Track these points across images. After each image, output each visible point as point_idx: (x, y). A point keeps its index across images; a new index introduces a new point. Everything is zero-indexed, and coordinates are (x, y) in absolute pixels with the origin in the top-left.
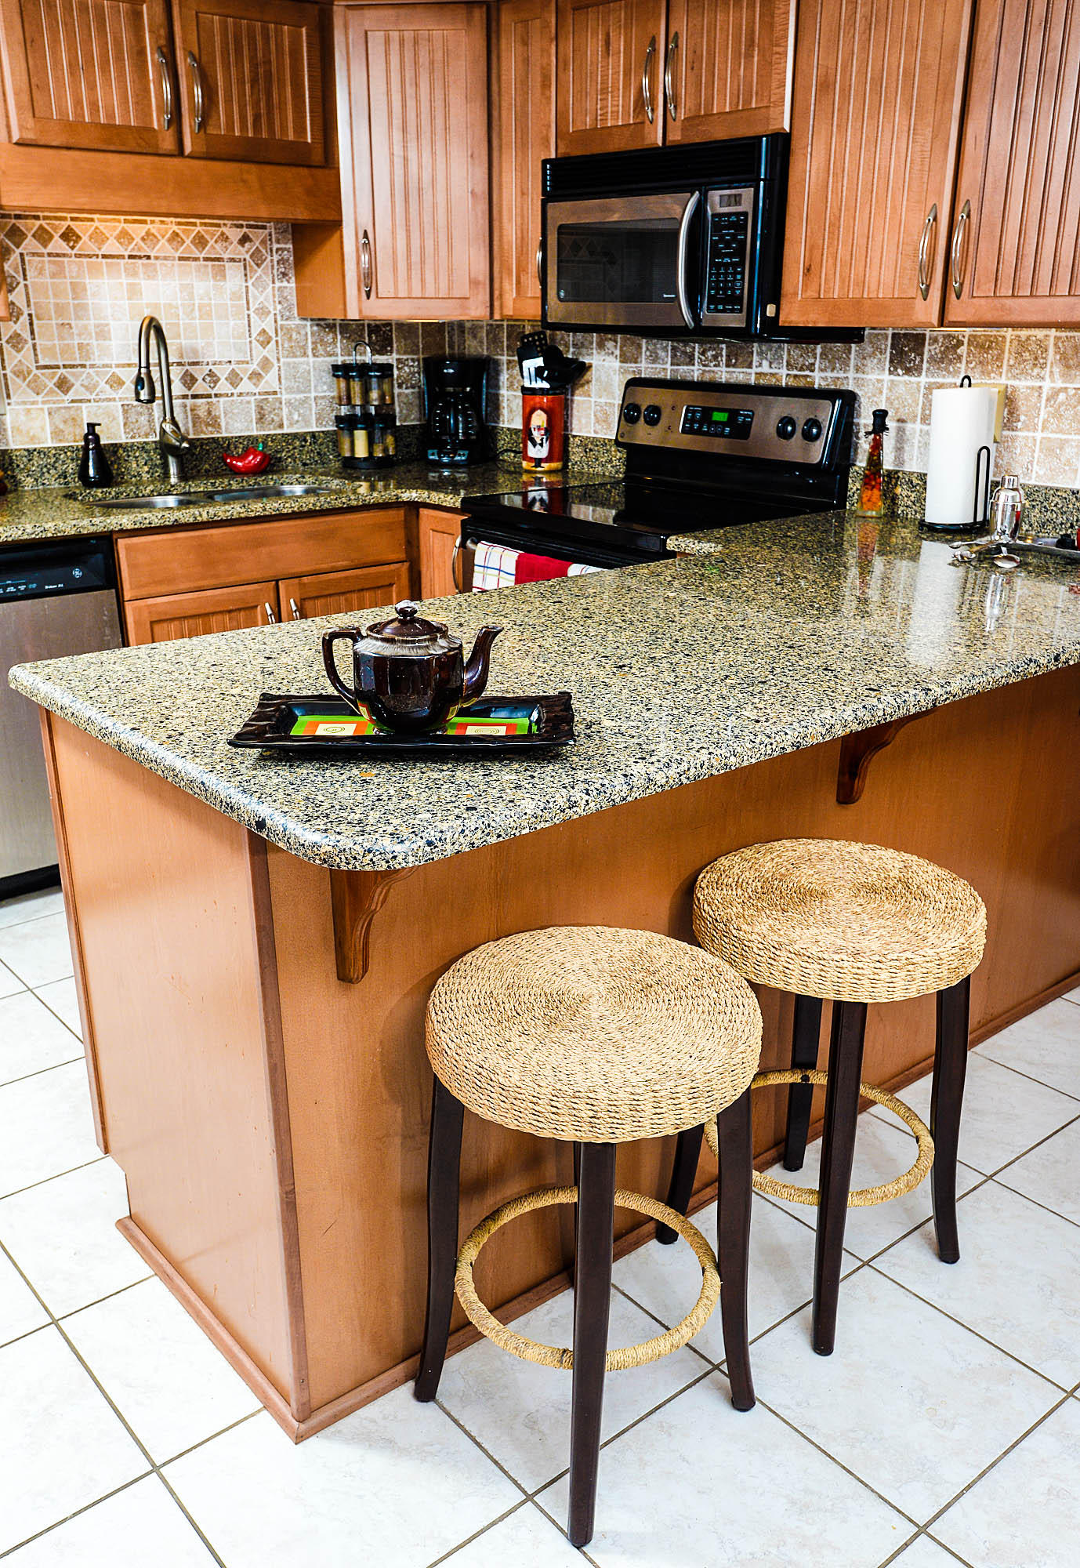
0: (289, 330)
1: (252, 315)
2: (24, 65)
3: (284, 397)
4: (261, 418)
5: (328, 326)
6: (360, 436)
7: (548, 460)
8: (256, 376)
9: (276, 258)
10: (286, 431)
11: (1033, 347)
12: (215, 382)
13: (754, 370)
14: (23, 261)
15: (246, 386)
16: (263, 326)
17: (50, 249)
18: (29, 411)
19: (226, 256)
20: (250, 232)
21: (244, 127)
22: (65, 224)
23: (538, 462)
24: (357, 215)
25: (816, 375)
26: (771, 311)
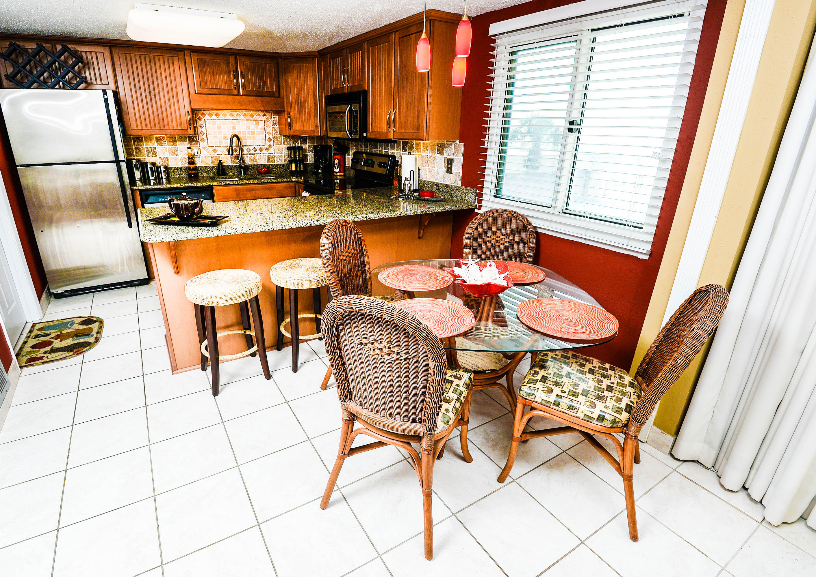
0: (277, 138)
1: (266, 134)
2: (199, 76)
3: (275, 155)
4: (269, 160)
5: (288, 137)
6: (293, 165)
7: (339, 172)
8: (267, 149)
9: (273, 119)
10: (276, 163)
11: (426, 145)
12: (256, 151)
13: (378, 150)
14: (205, 121)
15: (264, 152)
16: (269, 137)
17: (212, 118)
18: (206, 157)
19: (259, 119)
20: (266, 113)
21: (256, 88)
22: (216, 112)
23: (337, 173)
24: (288, 109)
25: (389, 151)
26: (365, 134)
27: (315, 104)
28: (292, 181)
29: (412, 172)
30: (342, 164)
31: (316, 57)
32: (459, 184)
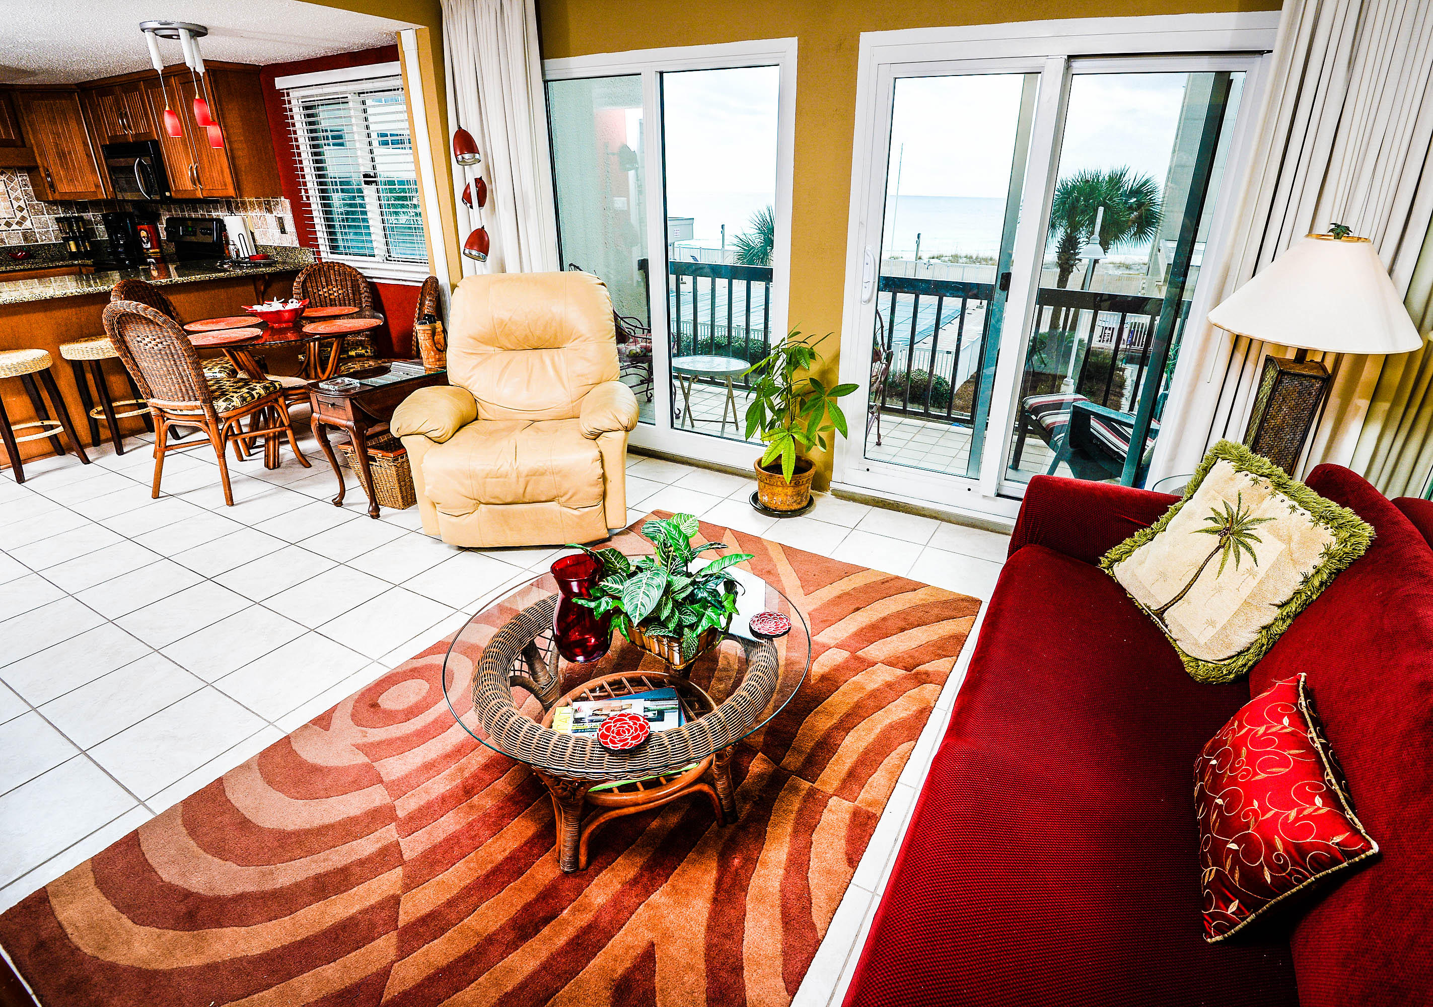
0: (33, 206)
1: (13, 201)
3: (36, 230)
4: (26, 239)
5: (53, 203)
6: (72, 243)
8: (19, 223)
9: (20, 179)
11: (252, 204)
15: (15, 227)
16: (19, 204)
20: (5, 170)
23: (148, 249)
24: (43, 164)
25: (213, 214)
26: (167, 194)
27: (89, 156)
28: (75, 265)
29: (241, 236)
30: (154, 237)
31: (75, 92)
32: (296, 244)
